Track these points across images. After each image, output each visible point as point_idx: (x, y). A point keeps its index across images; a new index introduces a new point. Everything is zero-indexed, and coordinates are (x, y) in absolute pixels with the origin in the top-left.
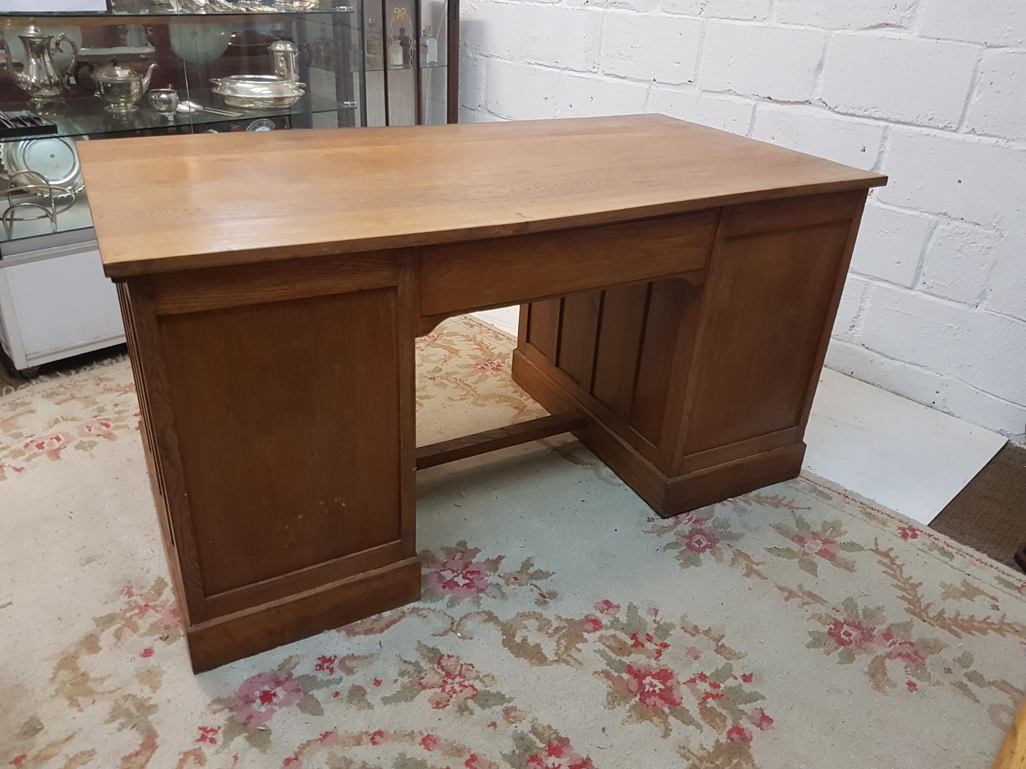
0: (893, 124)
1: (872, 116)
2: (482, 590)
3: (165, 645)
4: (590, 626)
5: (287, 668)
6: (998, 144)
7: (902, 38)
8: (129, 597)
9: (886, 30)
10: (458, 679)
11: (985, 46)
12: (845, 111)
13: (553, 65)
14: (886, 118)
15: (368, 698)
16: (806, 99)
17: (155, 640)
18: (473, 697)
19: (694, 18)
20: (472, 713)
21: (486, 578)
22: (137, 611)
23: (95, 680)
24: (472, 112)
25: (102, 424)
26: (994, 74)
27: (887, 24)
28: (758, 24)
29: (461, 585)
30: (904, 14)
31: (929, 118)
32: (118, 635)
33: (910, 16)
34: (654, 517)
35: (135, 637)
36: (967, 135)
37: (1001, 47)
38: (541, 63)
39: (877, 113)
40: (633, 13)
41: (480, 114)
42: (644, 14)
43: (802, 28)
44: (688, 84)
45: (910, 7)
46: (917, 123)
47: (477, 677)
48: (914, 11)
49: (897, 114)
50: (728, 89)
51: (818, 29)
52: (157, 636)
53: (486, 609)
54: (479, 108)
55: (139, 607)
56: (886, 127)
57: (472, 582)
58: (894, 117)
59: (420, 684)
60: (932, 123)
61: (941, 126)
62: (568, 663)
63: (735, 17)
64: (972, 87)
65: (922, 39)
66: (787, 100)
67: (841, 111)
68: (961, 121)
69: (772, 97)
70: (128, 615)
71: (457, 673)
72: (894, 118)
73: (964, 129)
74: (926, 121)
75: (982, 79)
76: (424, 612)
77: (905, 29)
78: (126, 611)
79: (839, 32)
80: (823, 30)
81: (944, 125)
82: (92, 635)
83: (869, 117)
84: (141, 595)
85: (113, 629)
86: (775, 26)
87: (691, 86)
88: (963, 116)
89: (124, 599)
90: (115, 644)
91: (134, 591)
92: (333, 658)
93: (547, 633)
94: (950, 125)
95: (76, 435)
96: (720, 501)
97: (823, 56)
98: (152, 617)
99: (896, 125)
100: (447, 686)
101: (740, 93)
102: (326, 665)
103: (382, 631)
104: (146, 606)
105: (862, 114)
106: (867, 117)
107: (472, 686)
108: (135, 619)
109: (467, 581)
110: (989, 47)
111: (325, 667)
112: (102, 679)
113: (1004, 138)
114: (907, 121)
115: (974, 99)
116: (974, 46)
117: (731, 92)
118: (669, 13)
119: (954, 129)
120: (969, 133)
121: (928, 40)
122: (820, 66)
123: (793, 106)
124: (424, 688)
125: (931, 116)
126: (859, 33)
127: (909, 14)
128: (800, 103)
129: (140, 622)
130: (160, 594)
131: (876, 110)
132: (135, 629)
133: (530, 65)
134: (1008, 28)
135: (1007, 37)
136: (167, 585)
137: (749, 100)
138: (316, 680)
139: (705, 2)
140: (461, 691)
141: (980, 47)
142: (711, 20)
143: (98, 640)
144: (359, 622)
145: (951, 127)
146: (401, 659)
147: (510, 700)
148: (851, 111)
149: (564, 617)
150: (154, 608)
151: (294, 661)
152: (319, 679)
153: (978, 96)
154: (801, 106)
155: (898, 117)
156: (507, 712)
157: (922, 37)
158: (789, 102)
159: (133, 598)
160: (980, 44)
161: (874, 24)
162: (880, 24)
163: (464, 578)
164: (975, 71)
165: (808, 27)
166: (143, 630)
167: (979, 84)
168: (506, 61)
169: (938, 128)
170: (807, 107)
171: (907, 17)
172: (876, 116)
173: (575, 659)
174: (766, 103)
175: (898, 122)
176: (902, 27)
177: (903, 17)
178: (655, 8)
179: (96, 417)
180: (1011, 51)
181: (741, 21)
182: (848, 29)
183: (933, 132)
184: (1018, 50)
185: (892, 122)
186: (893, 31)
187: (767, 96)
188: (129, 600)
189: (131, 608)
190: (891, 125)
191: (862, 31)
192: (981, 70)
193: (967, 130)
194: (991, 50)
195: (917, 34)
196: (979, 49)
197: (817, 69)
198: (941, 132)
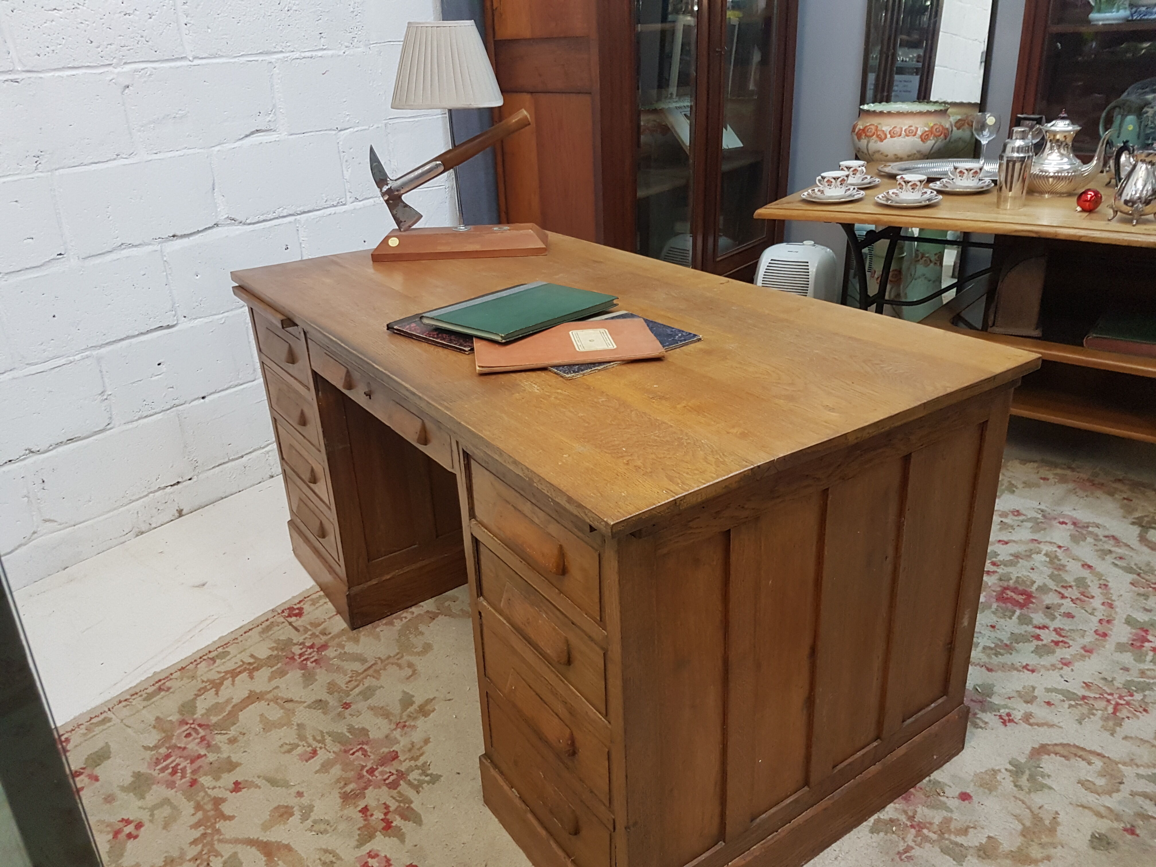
0: (299, 216)
1: (281, 215)
3: (948, 788)
7: (275, 140)
8: (912, 850)
9: (258, 136)
11: (338, 131)
12: (256, 219)
16: (214, 223)
17: (948, 798)
19: (30, 176)
22: (925, 831)
23: (1020, 821)
26: (352, 150)
27: (257, 130)
28: (126, 162)
30: (268, 119)
31: (324, 201)
32: (964, 831)
33: (274, 118)
35: (956, 815)
36: (353, 204)
39: (285, 211)
43: (180, 153)
44: (58, 259)
45: (271, 111)
46: (317, 208)
48: (275, 114)
49: (300, 206)
50: (119, 244)
51: (197, 151)
52: (943, 799)
55: (919, 833)
56: (295, 221)
58: (299, 210)
60: (328, 204)
61: (335, 203)
64: (341, 164)
65: (292, 137)
66: (196, 230)
67: (253, 221)
69: (176, 234)
70: (934, 837)
73: (349, 199)
74: (323, 203)
77: (274, 131)
78: (932, 842)
79: (219, 147)
80: (202, 150)
83: (280, 217)
84: (903, 839)
85: (959, 840)
86: (150, 159)
87: (64, 260)
88: (345, 189)
89: (918, 852)
90: (974, 828)
91: (901, 848)
94: (340, 201)
97: (212, 176)
98: (923, 813)
99: (302, 216)
104: (912, 828)
105: (272, 217)
106: (277, 218)
108: (935, 828)
110: (341, 130)
112: (1016, 817)
114: (310, 209)
115: (347, 174)
116: (330, 132)
117: (124, 246)
119: (343, 203)
121: (298, 136)
122: (214, 186)
125: (326, 198)
127: (272, 118)
128: (209, 228)
129: (937, 821)
130: (891, 820)
131: (281, 208)
132: (947, 821)
134: (348, 114)
135: (348, 121)
136: (879, 820)
137: (150, 247)
139: (39, 153)
141: (334, 132)
142: (57, 173)
148: (262, 218)
150: (912, 818)
153: (348, 170)
155: (301, 209)
157: (291, 135)
159: (912, 844)
160: (334, 130)
161: (248, 133)
162: (252, 132)
164: (339, 152)
165: (184, 151)
166: (945, 814)
167: (345, 161)
169: (334, 206)
170: (215, 230)
171: (272, 120)
172: (285, 214)
174: (171, 242)
175: (305, 212)
176: (271, 130)
177: (268, 122)
180: (356, 129)
181: (102, 164)
182: (225, 143)
183: (332, 210)
184: (359, 128)
185: (298, 214)
186: (265, 135)
187: (171, 235)
188: (915, 847)
189: (926, 839)
190: (298, 217)
191: (238, 143)
192: (342, 150)
193: (351, 200)
194: (343, 132)
195: (286, 133)
196: (335, 134)
197: (213, 190)
198: (337, 208)
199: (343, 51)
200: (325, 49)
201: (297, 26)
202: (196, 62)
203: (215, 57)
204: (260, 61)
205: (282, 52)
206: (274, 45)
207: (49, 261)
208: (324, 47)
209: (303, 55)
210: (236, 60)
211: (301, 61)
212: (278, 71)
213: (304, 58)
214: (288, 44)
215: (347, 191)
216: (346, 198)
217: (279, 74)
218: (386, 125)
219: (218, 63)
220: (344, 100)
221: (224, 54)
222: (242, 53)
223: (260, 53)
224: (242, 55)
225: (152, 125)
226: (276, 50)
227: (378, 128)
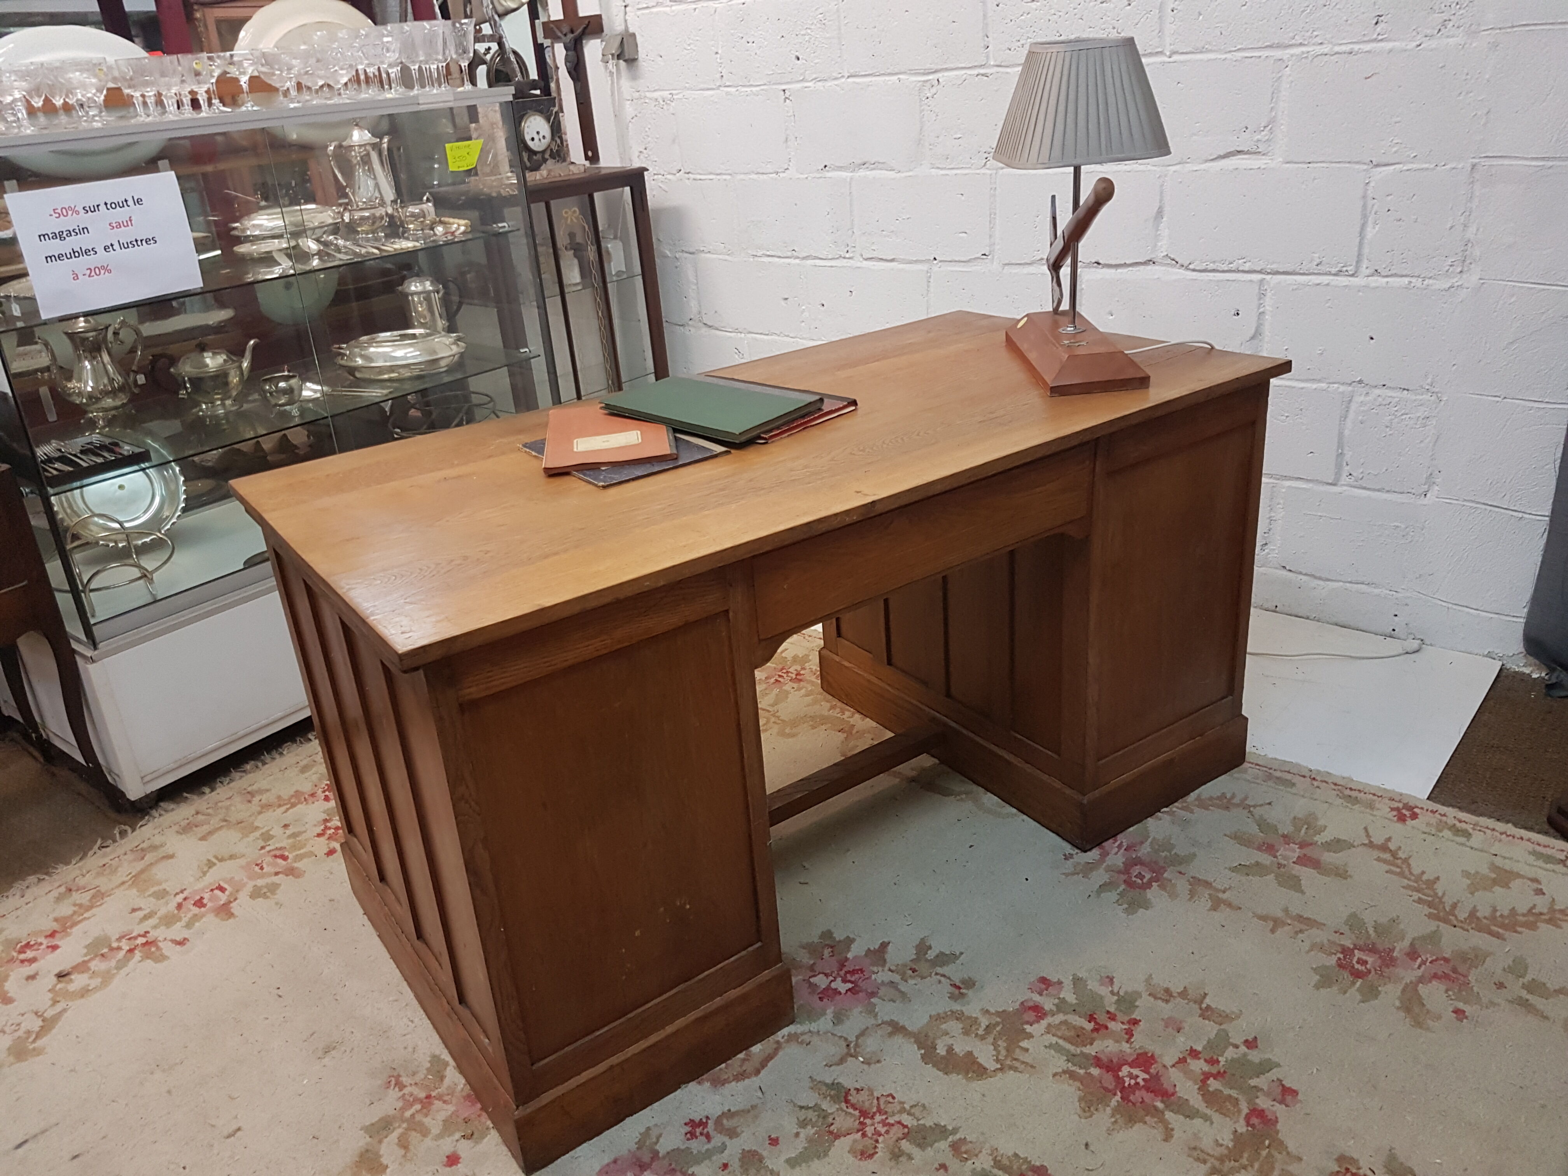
0: (1270, 276)
1: (1240, 269)
2: (873, 994)
3: (472, 1145)
4: (1030, 1016)
5: (647, 1143)
6: (1413, 284)
7: (1262, 167)
8: (401, 1090)
9: (1237, 159)
10: (878, 1118)
11: (1371, 166)
12: (1203, 267)
13: (789, 254)
14: (1258, 269)
15: (768, 1163)
16: (1149, 258)
17: (457, 1141)
18: (905, 1136)
19: (978, 171)
20: (910, 1157)
21: (873, 977)
22: (418, 1107)
24: (681, 328)
25: (276, 856)
26: (1389, 198)
27: (1239, 152)
29: (843, 991)
30: (1259, 137)
31: (1316, 263)
32: (403, 1143)
33: (1267, 137)
34: (1071, 852)
35: (428, 1142)
36: (1370, 278)
37: (1391, 164)
38: (772, 253)
39: (1248, 264)
40: (892, 174)
41: (693, 330)
42: (908, 174)
44: (982, 259)
45: (1265, 127)
46: (1301, 272)
47: (902, 1110)
48: (1271, 131)
49: (1273, 263)
50: (1038, 258)
52: (457, 1135)
53: (887, 1018)
54: (690, 323)
55: (421, 1101)
56: (1262, 281)
57: (856, 986)
58: (1269, 267)
59: (831, 1133)
60: (1323, 268)
61: (1334, 270)
62: (1015, 1069)
64: (1365, 217)
65: (1288, 165)
66: (1123, 262)
67: (1197, 268)
68: (1359, 262)
69: (1101, 262)
70: (408, 1114)
71: (875, 1110)
72: (1270, 269)
73: (1364, 271)
74: (1313, 267)
75: (1376, 207)
76: (806, 1038)
77: (1264, 155)
78: (403, 1109)
79: (1177, 169)
80: (1155, 168)
81: (1337, 269)
82: (367, 1151)
83: (1238, 271)
84: (416, 1084)
85: (394, 1136)
87: (987, 261)
88: (1360, 255)
89: (394, 1094)
90: (404, 1156)
91: (404, 1079)
92: (704, 1120)
93: (977, 1035)
94: (1345, 269)
95: (245, 880)
96: (1151, 815)
97: (1161, 201)
98: (442, 1112)
99: (1274, 277)
100: (867, 1129)
102: (698, 1131)
103: (757, 1072)
104: (428, 1097)
105: (1226, 269)
106: (1233, 271)
107: (899, 1123)
108: (418, 1117)
109: (850, 985)
110: (1377, 166)
111: (698, 1134)
113: (1419, 277)
114: (1288, 270)
115: (1370, 232)
116: (1357, 166)
118: (942, 169)
119: (1351, 273)
120: (1372, 275)
121: (1297, 165)
122: (1160, 213)
123: (1130, 269)
124: (837, 1136)
125: (1318, 261)
126: (1203, 166)
127: (1265, 136)
128: (1142, 263)
129: (427, 1121)
130: (442, 1078)
131: (1244, 260)
132: (425, 1132)
133: (756, 259)
134: (1397, 141)
135: (1395, 152)
136: (446, 1064)
138: (692, 1152)
140: (887, 1132)
141: (1365, 167)
142: (1002, 171)
143: (378, 1156)
144: (723, 1065)
145: (1347, 270)
146: (795, 1105)
147: (955, 1131)
148: (1212, 266)
149: (992, 1010)
150: (439, 1098)
151: (654, 1133)
152: (695, 1152)
153: (1374, 228)
154: (1142, 267)
155: (1274, 267)
156: (955, 1147)
157: (1288, 163)
158: (1125, 265)
159: (406, 1091)
160: (1365, 164)
161: (1222, 153)
162: (1230, 153)
163: (844, 981)
164: (1364, 197)
165: (1135, 166)
166: (435, 1131)
167: (1373, 212)
168: (720, 257)
169: (1330, 274)
170: (1149, 268)
171: (1264, 139)
172: (1246, 269)
173: (1023, 1063)
175: (1277, 273)
176: (1260, 152)
177: (1258, 140)
178: (921, 165)
179: (263, 848)
180: (1405, 168)
182: (1189, 164)
183: (1325, 279)
184: (1414, 166)
185: (1269, 273)
186: (1249, 159)
187: (1094, 261)
188: (402, 1093)
189: (408, 1105)
190: (1268, 277)
191: (1207, 164)
192: (1371, 195)
193: (1368, 272)
194: (1379, 169)
195: (1281, 159)
196: (1364, 170)
197: (1156, 218)
198: (1336, 278)
199: (1418, 43)
200: (1381, 40)
201: (1338, 7)
202: (1175, 58)
203: (1201, 52)
204: (1263, 57)
205: (1301, 44)
206: (1291, 34)
208: (1380, 37)
209: (1337, 49)
210: (1229, 56)
211: (1332, 58)
212: (1289, 73)
213: (1336, 54)
214: (1315, 33)
215: (1365, 257)
216: (1357, 267)
217: (1290, 75)
218: (1474, 166)
219: (1201, 60)
220: (1399, 119)
221: (1215, 48)
222: (1239, 47)
223: (1267, 47)
224: (1239, 49)
226: (1293, 42)
227: (1454, 171)
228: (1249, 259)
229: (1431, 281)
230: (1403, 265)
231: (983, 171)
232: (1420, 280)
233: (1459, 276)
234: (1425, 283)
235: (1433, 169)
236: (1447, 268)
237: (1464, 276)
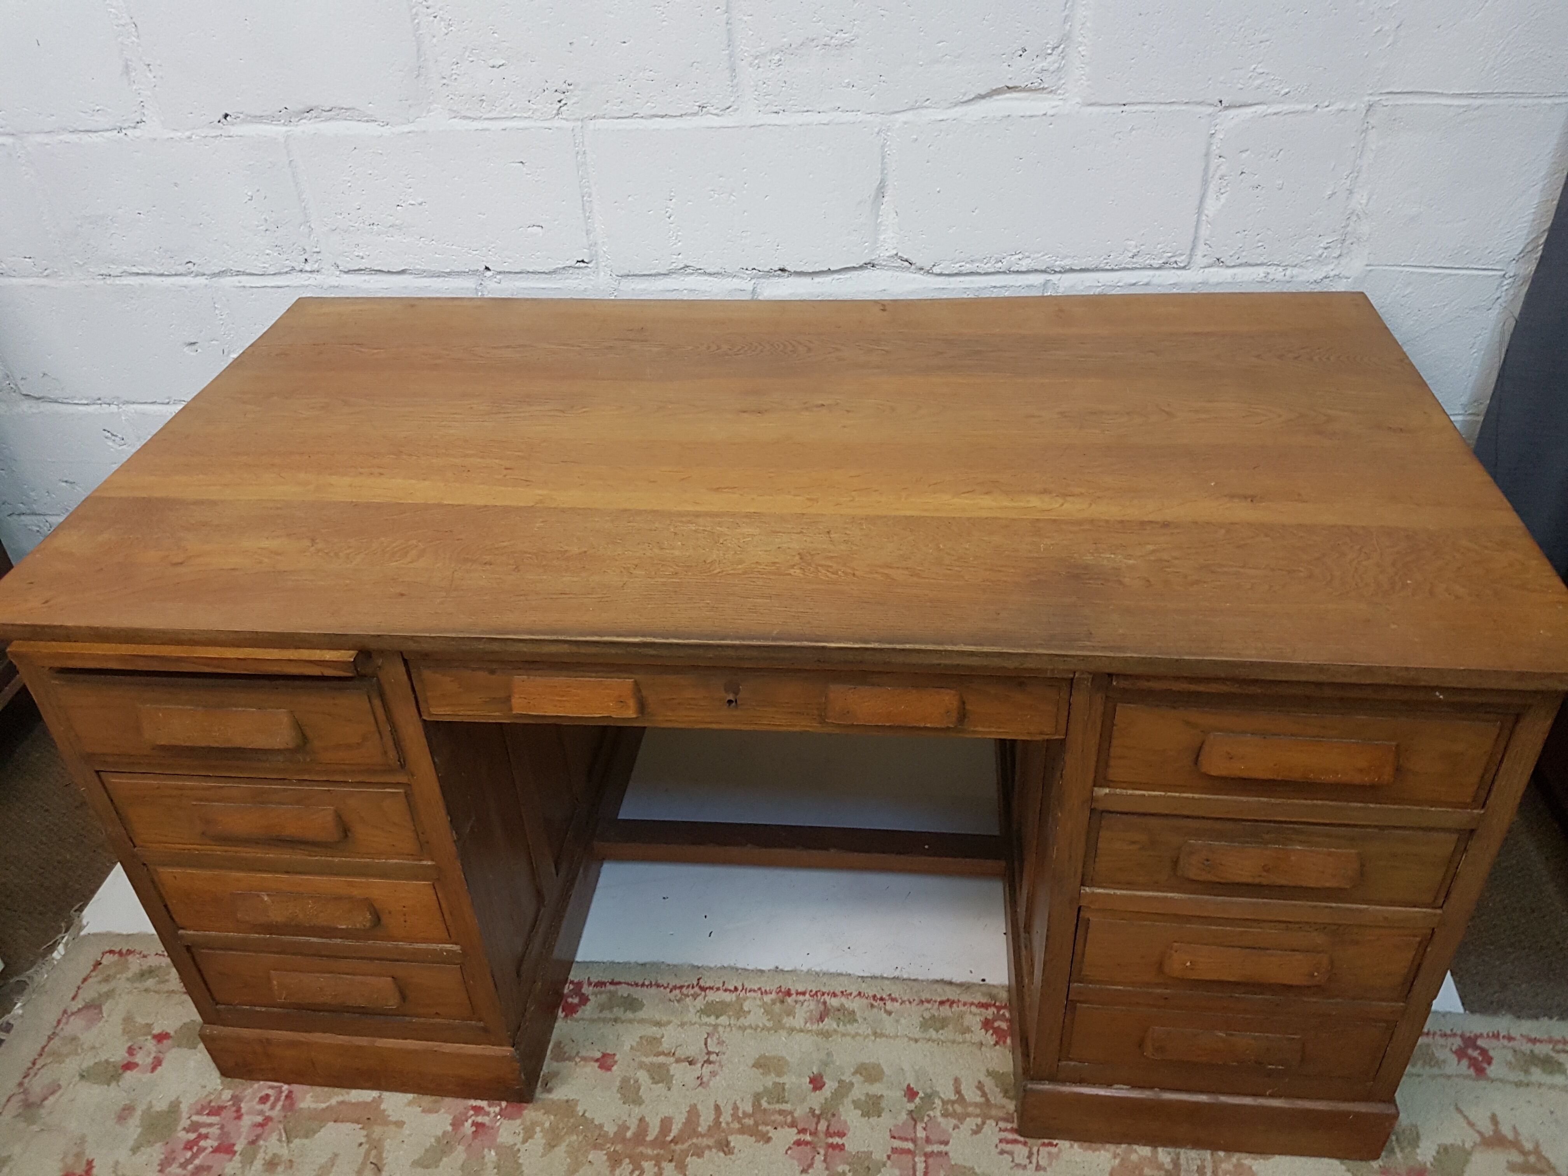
0: (1060, 276)
1: (1014, 269)
6: (1271, 277)
7: (1050, 112)
9: (1007, 99)
11: (1220, 107)
14: (1043, 268)
16: (866, 258)
19: (547, 124)
26: (1244, 155)
27: (1008, 85)
28: (714, 121)
30: (1043, 64)
31: (1131, 255)
33: (1056, 65)
36: (1206, 270)
37: (1251, 105)
38: (146, 270)
40: (372, 129)
42: (406, 128)
43: (824, 118)
44: (575, 267)
45: (1053, 49)
46: (1108, 267)
48: (1064, 55)
49: (1066, 257)
50: (682, 266)
51: (860, 116)
56: (1047, 284)
58: (1059, 264)
60: (1141, 262)
61: (1156, 263)
63: (653, 112)
64: (1205, 182)
65: (1091, 109)
66: (824, 268)
67: (946, 272)
68: (1194, 248)
69: (787, 266)
72: (1059, 266)
73: (1199, 259)
74: (1125, 260)
75: (1222, 168)
77: (1051, 93)
79: (909, 116)
80: (871, 117)
81: (1161, 262)
83: (1009, 272)
86: (762, 121)
87: (586, 271)
88: (1195, 238)
94: (1173, 259)
97: (883, 169)
99: (1065, 276)
101: (711, 270)
105: (991, 270)
106: (1004, 273)
110: (1228, 107)
113: (1278, 265)
114: (1088, 266)
115: (1212, 206)
116: (1198, 109)
117: (689, 271)
118: (474, 119)
119: (1182, 265)
120: (1210, 266)
121: (1105, 107)
122: (881, 190)
123: (837, 277)
125: (1135, 250)
126: (953, 112)
127: (1052, 63)
128: (854, 265)
131: (1020, 256)
133: (109, 281)
134: (1261, 71)
135: (1258, 87)
137: (737, 281)
139: (565, 87)
141: (1208, 110)
142: (592, 124)
145: (1176, 262)
148: (968, 267)
153: (1218, 198)
154: (856, 271)
155: (1067, 263)
157: (1091, 105)
158: (830, 272)
160: (1209, 105)
161: (984, 90)
162: (994, 90)
164: (1207, 155)
165: (835, 113)
167: (1217, 176)
168: (30, 281)
169: (1151, 267)
170: (868, 273)
171: (1052, 69)
172: (1024, 269)
174: (776, 280)
175: (1072, 270)
176: (1044, 89)
177: (1042, 70)
178: (429, 111)
180: (1272, 110)
181: (671, 120)
182: (926, 107)
183: (1143, 276)
184: (1285, 107)
186: (1023, 100)
191: (956, 110)
192: (1217, 152)
193: (1206, 261)
194: (1233, 112)
195: (1078, 100)
196: (1210, 115)
197: (876, 197)
198: (1158, 273)
207: (564, 268)
215: (1202, 241)
216: (1191, 256)
218: (1370, 108)
225: (777, 57)
227: (1342, 113)
228: (1027, 254)
229: (1296, 271)
230: (1258, 250)
231: (557, 123)
232: (1280, 269)
233: (1336, 262)
234: (1288, 272)
235: (1313, 112)
236: (1320, 252)
237: (1343, 261)
